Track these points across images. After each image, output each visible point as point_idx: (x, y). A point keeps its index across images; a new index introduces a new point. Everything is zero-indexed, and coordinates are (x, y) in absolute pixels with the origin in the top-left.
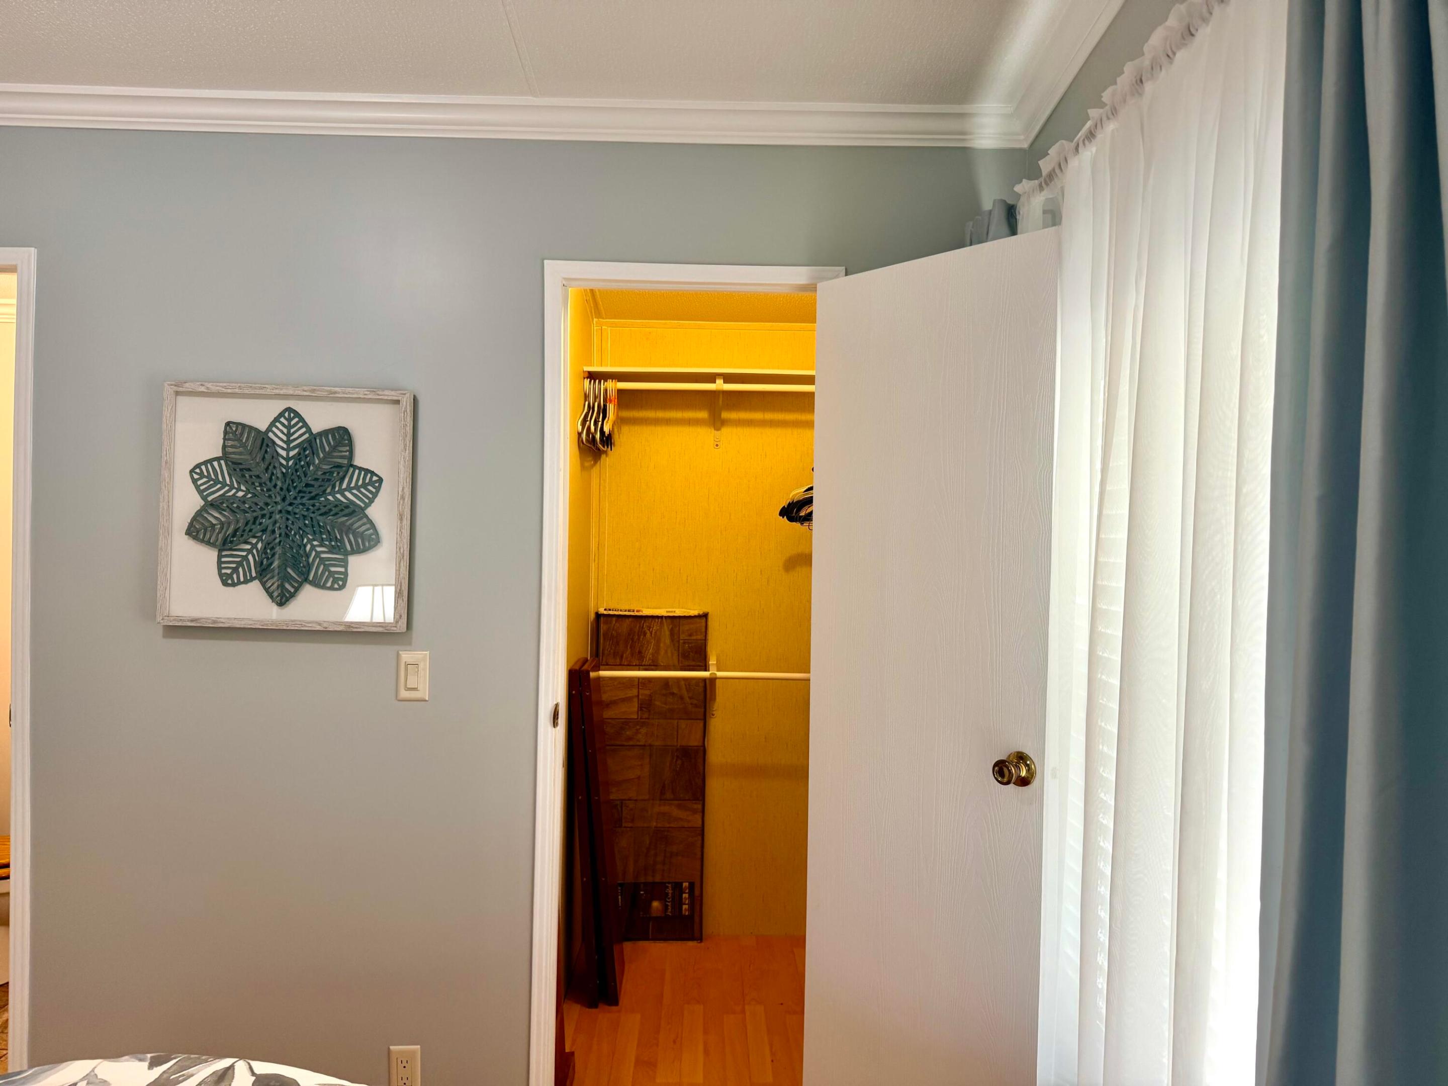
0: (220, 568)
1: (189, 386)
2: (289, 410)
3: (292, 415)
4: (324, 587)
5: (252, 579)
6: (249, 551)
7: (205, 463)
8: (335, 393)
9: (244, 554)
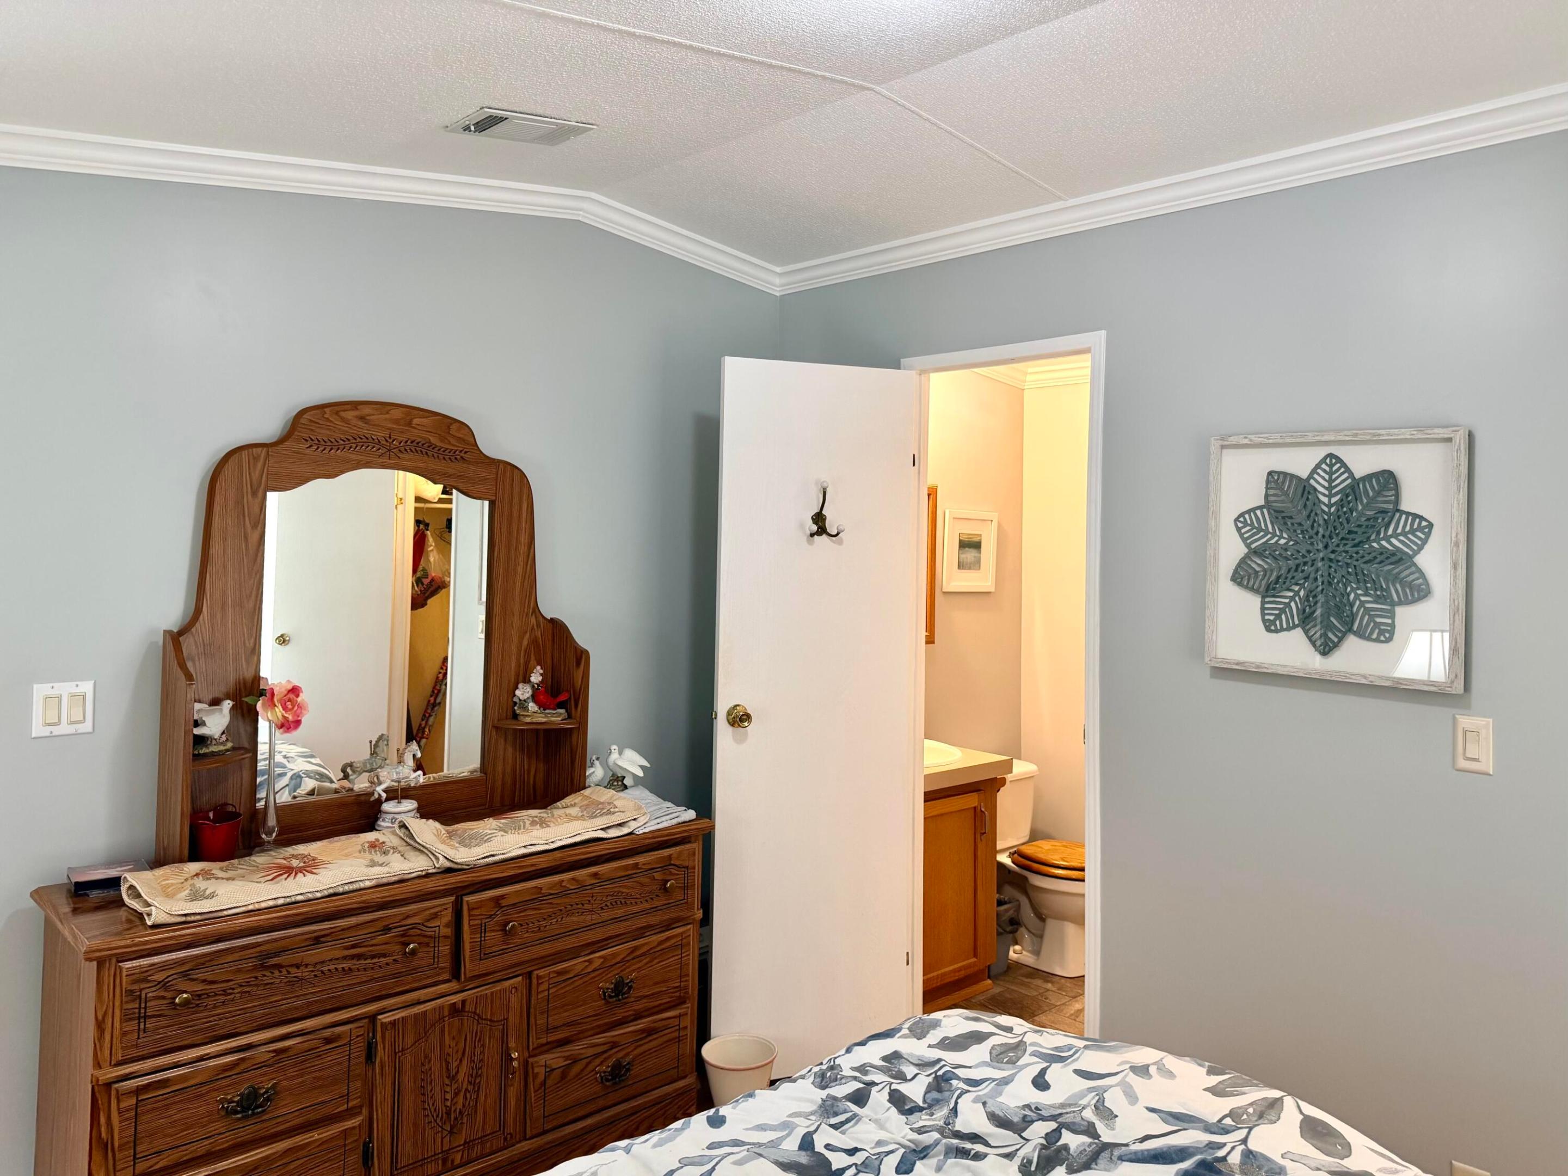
0: (1263, 615)
1: (1233, 440)
2: (1331, 456)
3: (1334, 461)
4: (1369, 639)
5: (1295, 627)
6: (1292, 598)
7: (1249, 512)
8: (1379, 435)
9: (1287, 601)
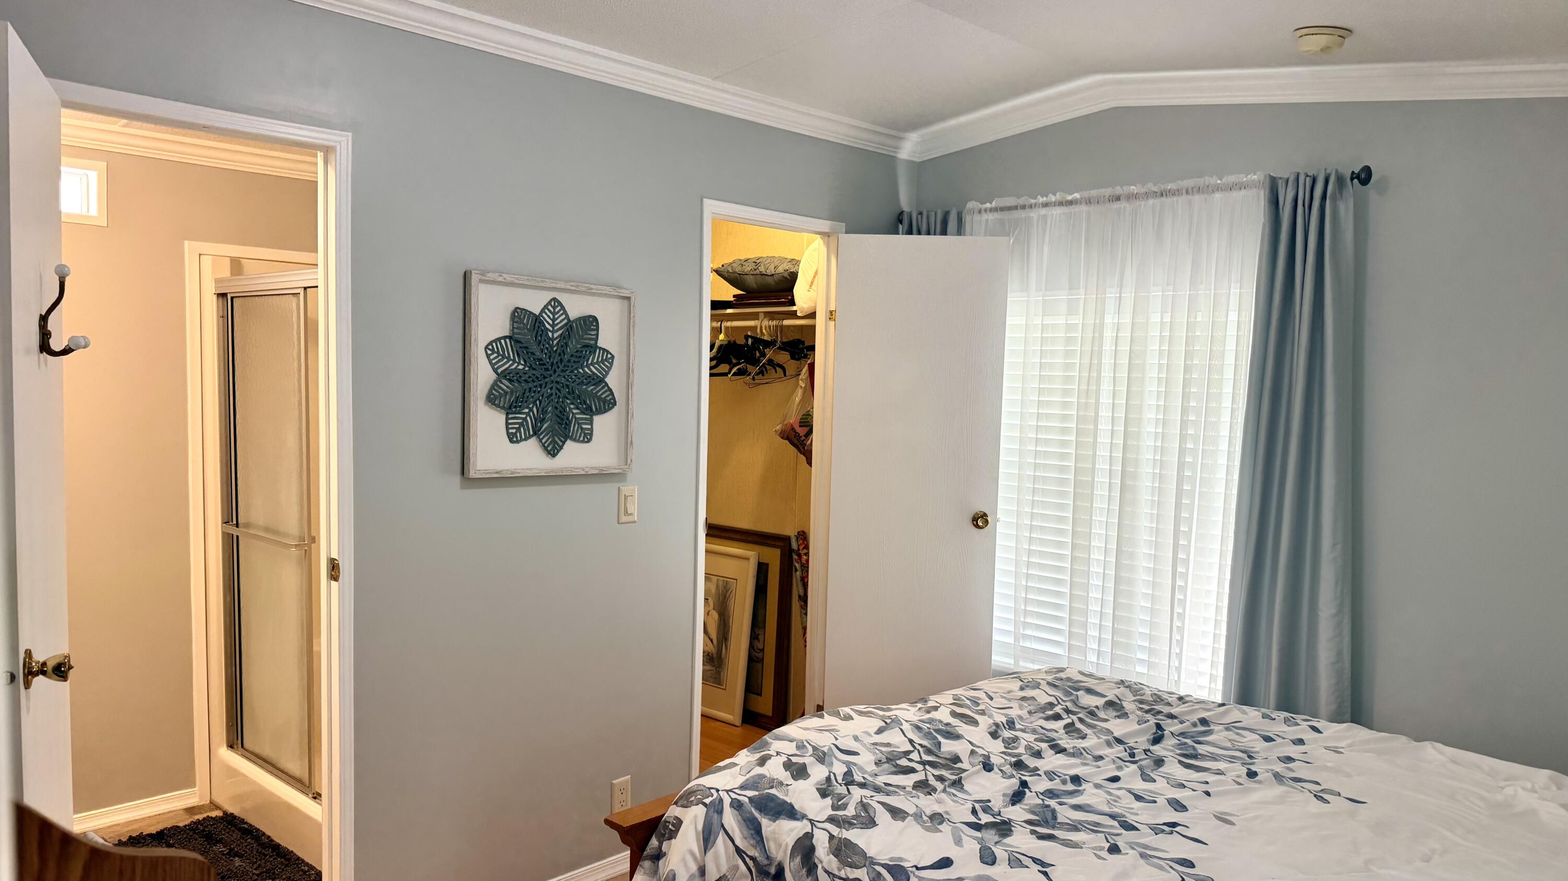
0: (507, 429)
1: (491, 276)
2: (554, 299)
3: (557, 304)
4: (578, 441)
5: (530, 437)
6: (528, 414)
7: (495, 341)
8: (592, 289)
9: (524, 416)
